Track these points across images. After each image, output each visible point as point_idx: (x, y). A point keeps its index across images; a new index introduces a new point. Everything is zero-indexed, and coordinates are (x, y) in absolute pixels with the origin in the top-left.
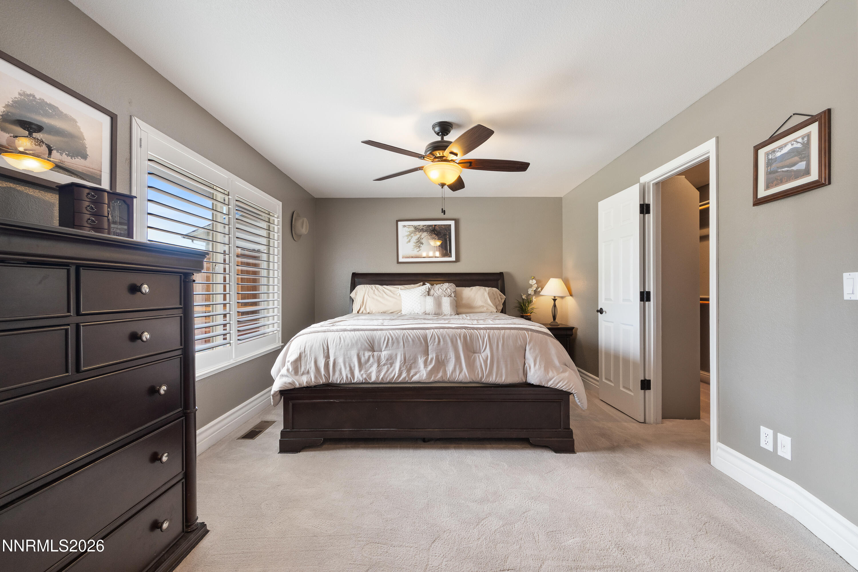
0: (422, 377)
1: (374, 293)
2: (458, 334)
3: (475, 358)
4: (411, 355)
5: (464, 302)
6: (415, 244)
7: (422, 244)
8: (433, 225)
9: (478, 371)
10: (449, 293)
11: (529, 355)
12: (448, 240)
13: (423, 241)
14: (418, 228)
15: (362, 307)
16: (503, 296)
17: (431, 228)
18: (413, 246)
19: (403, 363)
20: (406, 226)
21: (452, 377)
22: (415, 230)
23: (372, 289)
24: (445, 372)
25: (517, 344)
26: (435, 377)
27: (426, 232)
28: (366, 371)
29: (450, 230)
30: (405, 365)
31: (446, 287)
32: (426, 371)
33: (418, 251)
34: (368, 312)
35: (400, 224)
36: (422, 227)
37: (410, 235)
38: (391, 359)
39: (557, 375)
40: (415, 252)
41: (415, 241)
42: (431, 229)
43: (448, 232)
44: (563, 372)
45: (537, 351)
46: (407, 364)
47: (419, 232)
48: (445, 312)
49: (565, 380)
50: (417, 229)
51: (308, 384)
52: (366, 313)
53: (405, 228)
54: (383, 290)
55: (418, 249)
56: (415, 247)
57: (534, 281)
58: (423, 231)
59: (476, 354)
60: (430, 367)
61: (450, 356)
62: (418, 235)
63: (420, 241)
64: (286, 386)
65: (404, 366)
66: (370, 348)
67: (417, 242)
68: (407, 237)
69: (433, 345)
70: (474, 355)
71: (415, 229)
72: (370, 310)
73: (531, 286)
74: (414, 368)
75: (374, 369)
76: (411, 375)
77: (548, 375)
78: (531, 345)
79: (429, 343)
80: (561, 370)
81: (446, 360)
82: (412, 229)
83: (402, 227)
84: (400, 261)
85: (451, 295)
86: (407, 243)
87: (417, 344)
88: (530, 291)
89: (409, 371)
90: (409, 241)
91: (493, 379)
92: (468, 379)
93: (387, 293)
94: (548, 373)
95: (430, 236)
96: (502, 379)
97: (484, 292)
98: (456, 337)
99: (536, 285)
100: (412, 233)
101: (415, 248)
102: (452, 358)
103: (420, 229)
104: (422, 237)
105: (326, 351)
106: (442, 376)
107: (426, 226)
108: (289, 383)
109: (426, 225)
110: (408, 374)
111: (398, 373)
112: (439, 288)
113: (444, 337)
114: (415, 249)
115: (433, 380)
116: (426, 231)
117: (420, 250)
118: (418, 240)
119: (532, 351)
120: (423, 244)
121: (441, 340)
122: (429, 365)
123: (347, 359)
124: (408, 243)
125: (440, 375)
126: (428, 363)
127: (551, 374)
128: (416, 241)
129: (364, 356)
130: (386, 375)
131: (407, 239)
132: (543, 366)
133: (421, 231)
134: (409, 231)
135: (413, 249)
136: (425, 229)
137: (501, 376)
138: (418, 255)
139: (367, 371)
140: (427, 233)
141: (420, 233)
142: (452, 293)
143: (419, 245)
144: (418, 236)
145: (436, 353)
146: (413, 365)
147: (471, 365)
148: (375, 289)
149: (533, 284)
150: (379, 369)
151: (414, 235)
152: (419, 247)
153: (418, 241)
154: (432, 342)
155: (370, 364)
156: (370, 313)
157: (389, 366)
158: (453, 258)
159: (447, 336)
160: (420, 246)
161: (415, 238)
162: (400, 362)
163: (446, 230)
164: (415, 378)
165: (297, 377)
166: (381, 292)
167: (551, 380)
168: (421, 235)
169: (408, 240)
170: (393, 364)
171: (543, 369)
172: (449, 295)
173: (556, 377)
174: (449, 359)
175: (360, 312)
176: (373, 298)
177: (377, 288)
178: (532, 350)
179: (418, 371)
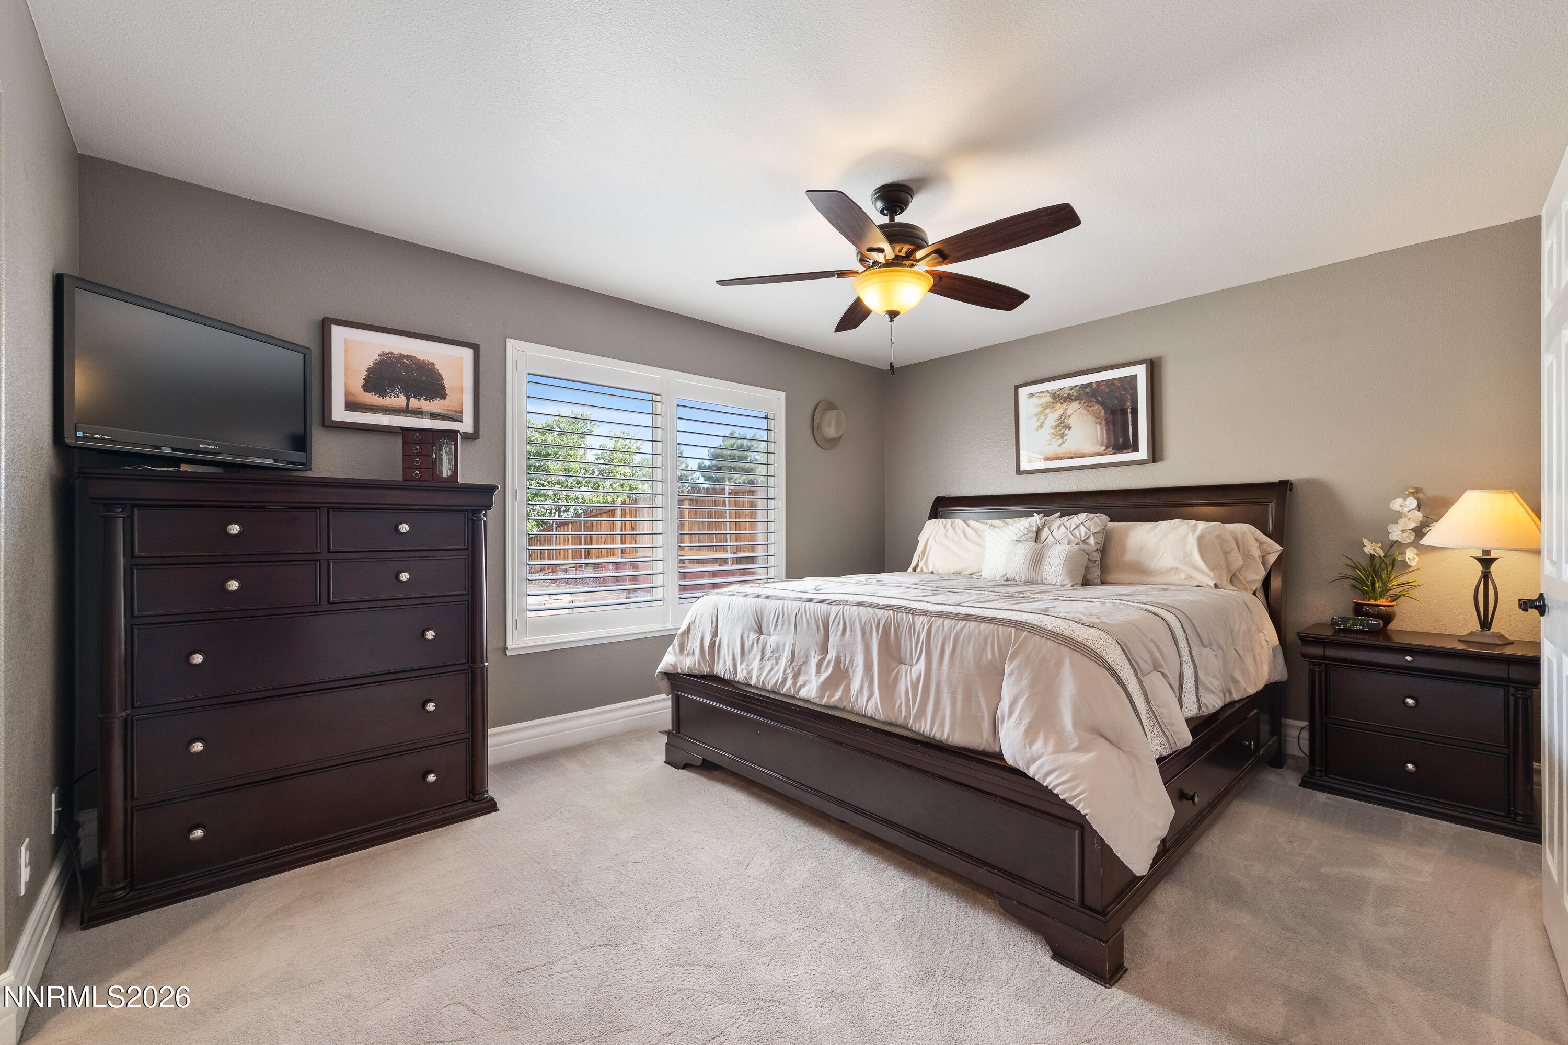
0: (811, 694)
1: (946, 536)
2: (876, 620)
3: (900, 675)
4: (803, 649)
5: (1129, 557)
6: (1054, 431)
7: (1068, 427)
8: (1093, 383)
9: (901, 703)
10: (1083, 535)
11: (1008, 691)
12: (1129, 411)
13: (1071, 422)
14: (1059, 395)
15: (921, 561)
16: (1270, 545)
17: (1088, 390)
18: (1050, 434)
19: (789, 660)
20: (1034, 395)
21: (857, 704)
22: (1052, 400)
23: (945, 527)
24: (847, 689)
25: (984, 659)
26: (831, 696)
27: (1078, 401)
28: (748, 665)
29: (1135, 388)
30: (792, 666)
31: (1078, 522)
32: (817, 682)
33: (1060, 445)
34: (930, 571)
35: (1023, 392)
36: (1069, 392)
37: (1042, 412)
38: (778, 650)
39: (1054, 753)
40: (1055, 448)
41: (1054, 424)
42: (1088, 393)
43: (1131, 392)
44: (1078, 750)
45: (1025, 683)
46: (794, 664)
47: (1062, 404)
48: (1048, 578)
49: (1068, 772)
50: (1057, 398)
51: (690, 671)
52: (928, 572)
53: (1033, 399)
54: (964, 529)
55: (1061, 441)
56: (1053, 436)
57: (1412, 503)
58: (1072, 399)
59: (903, 666)
60: (824, 676)
61: (857, 662)
62: (1060, 409)
63: (1064, 422)
64: (666, 668)
65: (790, 666)
66: (756, 628)
67: (1057, 426)
68: (1036, 418)
69: (835, 635)
70: (899, 666)
71: (1052, 398)
72: (934, 567)
73: (1397, 517)
74: (804, 674)
75: (756, 664)
76: (798, 685)
77: (1030, 748)
78: (1013, 664)
79: (831, 628)
80: (1075, 744)
81: (852, 668)
82: (1048, 399)
83: (1027, 397)
84: (1022, 469)
85: (1088, 541)
86: (1037, 430)
87: (812, 629)
88: (1398, 533)
89: (796, 676)
90: (1041, 426)
91: (926, 727)
92: (881, 716)
93: (967, 535)
94: (1031, 744)
95: (1085, 408)
96: (943, 732)
97: (1187, 535)
98: (871, 626)
99: (1419, 516)
100: (1046, 408)
101: (1053, 438)
102: (859, 666)
103: (1062, 396)
104: (1069, 412)
105: (714, 624)
106: (840, 698)
107: (1077, 388)
108: (671, 665)
109: (1077, 386)
110: (794, 683)
111: (782, 678)
112: (1060, 525)
113: (852, 621)
114: (1054, 440)
115: (827, 703)
116: (1078, 398)
117: (1063, 443)
118: (1060, 421)
119: (1011, 681)
120: (1071, 428)
121: (848, 629)
122: (824, 672)
123: (731, 642)
124: (1040, 431)
125: (838, 695)
126: (822, 670)
127: (1038, 746)
128: (1056, 423)
129: (748, 640)
130: (768, 678)
131: (1038, 420)
132: (1025, 722)
133: (1065, 401)
134: (1040, 403)
135: (1049, 442)
136: (1074, 394)
137: (942, 725)
138: (1060, 454)
139: (750, 666)
140: (1080, 403)
141: (1065, 406)
142: (1089, 536)
143: (1062, 431)
144: (1060, 412)
145: (838, 652)
146: (803, 668)
147: (889, 688)
148: (950, 527)
149: (1406, 510)
150: (762, 665)
151: (1052, 412)
152: (1063, 435)
153: (1060, 423)
154: (834, 629)
155: (754, 655)
156: (934, 572)
157: (774, 662)
158: (1143, 453)
159: (857, 621)
160: (1063, 433)
161: (1052, 418)
162: (787, 659)
163: (1125, 390)
164: (803, 693)
165: (681, 658)
166: (959, 532)
167: (1034, 760)
168: (1067, 409)
169: (1039, 423)
170: (779, 660)
171: (1022, 729)
172: (1082, 540)
173: (1047, 757)
174: (856, 666)
175: (918, 570)
176: (942, 545)
177: (954, 525)
178: (1014, 676)
179: (808, 680)
